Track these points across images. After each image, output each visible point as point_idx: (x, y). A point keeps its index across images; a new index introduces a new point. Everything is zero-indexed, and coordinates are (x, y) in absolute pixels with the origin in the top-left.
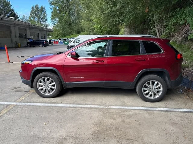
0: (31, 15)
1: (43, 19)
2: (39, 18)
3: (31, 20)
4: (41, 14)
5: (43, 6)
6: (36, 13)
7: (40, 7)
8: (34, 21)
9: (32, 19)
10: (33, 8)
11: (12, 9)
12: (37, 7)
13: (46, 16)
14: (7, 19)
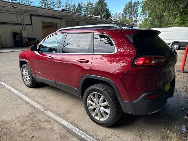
0: (124, 12)
1: (134, 14)
2: (131, 14)
3: (123, 17)
4: (134, 9)
5: (137, 2)
6: (128, 10)
7: (133, 3)
8: (125, 17)
9: (124, 15)
10: (126, 4)
11: (107, 8)
12: (130, 3)
13: (138, 11)
14: (90, 18)
